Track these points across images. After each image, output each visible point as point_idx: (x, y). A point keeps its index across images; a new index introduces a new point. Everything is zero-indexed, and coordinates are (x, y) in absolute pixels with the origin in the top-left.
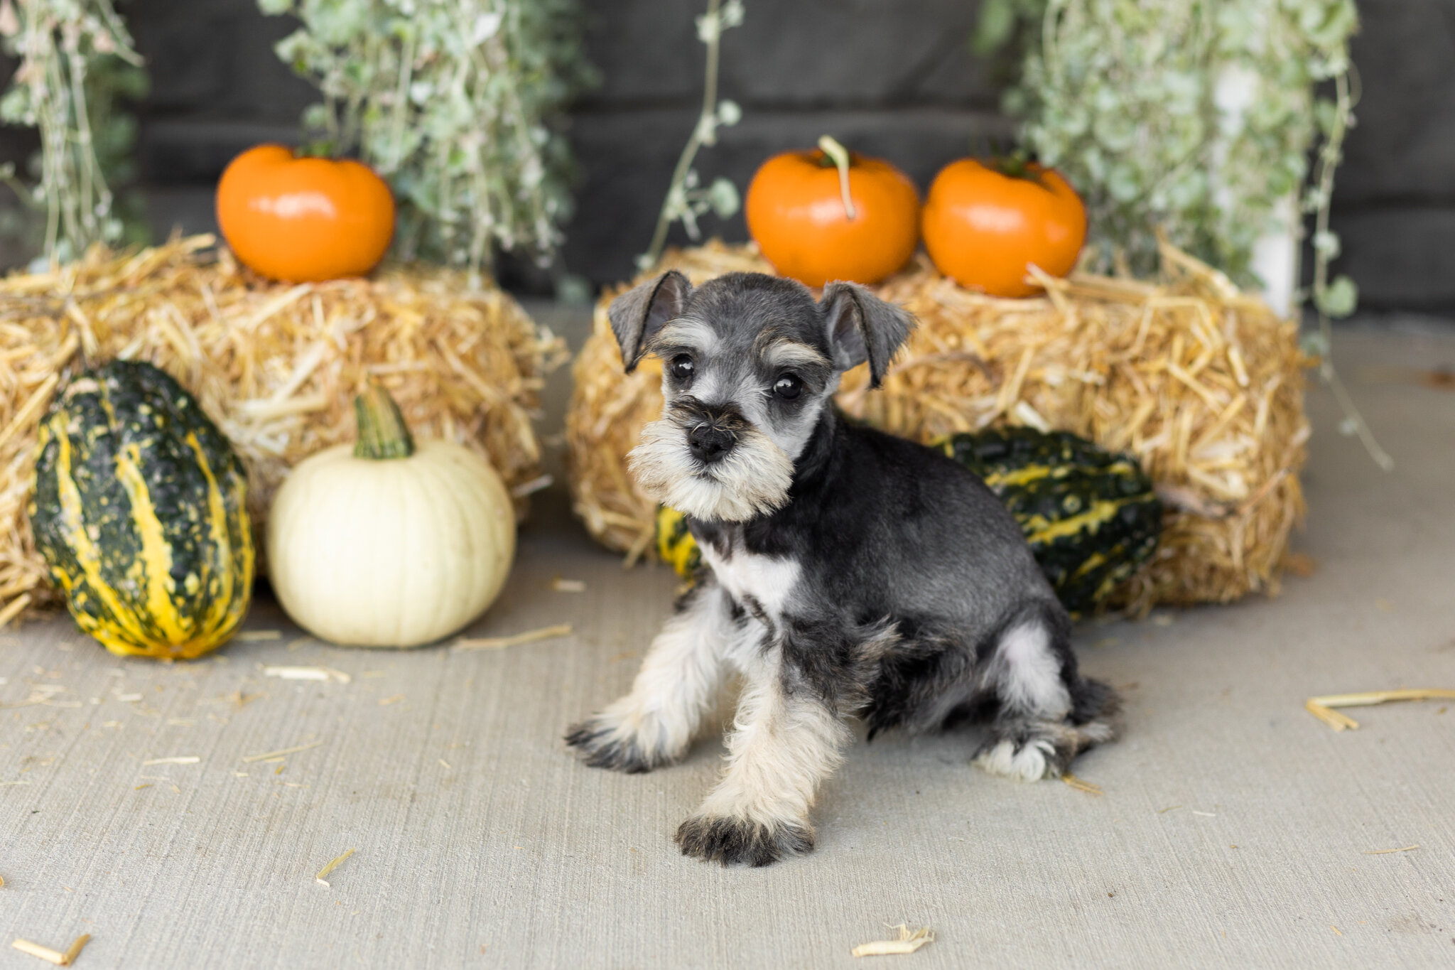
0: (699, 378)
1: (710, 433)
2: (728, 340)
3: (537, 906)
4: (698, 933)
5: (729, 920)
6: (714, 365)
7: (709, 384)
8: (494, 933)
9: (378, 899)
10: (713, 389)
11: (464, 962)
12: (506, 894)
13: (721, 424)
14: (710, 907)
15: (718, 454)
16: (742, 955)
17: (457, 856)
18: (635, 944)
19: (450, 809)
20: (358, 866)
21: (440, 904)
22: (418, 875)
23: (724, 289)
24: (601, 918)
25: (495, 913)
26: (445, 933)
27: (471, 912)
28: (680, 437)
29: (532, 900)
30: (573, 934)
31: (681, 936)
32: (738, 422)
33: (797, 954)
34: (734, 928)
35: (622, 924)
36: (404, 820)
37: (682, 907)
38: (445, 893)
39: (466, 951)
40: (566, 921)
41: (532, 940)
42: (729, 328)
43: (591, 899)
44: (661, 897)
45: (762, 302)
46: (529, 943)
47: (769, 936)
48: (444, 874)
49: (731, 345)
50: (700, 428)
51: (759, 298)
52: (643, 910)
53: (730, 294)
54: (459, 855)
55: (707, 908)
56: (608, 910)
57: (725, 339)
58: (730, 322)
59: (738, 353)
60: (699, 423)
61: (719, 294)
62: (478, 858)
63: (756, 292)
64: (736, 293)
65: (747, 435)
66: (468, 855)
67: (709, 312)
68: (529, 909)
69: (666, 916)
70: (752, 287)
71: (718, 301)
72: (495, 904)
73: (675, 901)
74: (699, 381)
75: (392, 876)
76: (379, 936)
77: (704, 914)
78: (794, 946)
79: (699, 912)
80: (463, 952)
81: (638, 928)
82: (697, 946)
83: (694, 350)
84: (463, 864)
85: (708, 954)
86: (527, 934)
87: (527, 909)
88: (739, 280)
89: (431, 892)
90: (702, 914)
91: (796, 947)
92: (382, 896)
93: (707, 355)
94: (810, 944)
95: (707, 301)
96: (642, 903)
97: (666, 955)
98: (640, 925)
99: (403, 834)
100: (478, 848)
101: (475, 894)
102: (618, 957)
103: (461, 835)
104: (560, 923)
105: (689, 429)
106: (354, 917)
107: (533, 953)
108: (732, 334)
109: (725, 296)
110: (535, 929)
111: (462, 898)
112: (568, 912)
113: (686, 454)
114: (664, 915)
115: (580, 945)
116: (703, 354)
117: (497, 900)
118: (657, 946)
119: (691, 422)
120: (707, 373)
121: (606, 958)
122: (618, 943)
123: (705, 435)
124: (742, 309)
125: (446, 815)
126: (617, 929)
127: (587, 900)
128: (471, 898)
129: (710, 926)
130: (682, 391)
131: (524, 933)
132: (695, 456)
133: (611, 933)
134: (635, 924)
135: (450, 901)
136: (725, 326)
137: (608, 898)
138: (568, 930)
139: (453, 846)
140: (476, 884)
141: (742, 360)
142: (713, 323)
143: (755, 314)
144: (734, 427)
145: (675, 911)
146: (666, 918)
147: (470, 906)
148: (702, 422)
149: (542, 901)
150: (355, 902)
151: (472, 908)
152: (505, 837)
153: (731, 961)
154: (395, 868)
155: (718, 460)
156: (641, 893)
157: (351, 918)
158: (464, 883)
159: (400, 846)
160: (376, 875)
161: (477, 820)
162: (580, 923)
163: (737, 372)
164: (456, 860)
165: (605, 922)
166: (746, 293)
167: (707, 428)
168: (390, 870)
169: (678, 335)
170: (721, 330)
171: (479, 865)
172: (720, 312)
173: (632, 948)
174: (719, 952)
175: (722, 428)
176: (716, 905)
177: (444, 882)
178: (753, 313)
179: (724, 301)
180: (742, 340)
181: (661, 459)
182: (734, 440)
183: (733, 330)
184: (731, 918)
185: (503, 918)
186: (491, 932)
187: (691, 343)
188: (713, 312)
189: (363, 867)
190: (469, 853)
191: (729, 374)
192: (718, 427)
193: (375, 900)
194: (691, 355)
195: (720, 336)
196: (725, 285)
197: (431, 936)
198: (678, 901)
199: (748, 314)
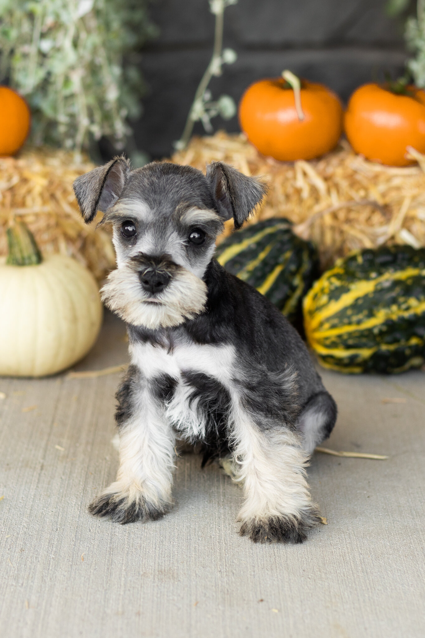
0: (141, 237)
1: (155, 275)
2: (157, 209)
3: (114, 532)
4: (208, 548)
5: (227, 540)
6: (150, 228)
7: (148, 240)
8: (89, 549)
9: (21, 528)
10: (151, 245)
11: (71, 565)
12: (96, 525)
13: (161, 269)
14: (216, 533)
15: (161, 288)
16: (234, 561)
17: (68, 502)
18: (172, 555)
19: (64, 474)
20: (10, 509)
21: (58, 531)
22: (45, 513)
23: (151, 176)
24: (152, 539)
25: (89, 536)
26: (60, 548)
27: (75, 536)
28: (135, 279)
29: (112, 529)
30: (135, 549)
31: (199, 550)
32: (172, 266)
33: (267, 561)
34: (230, 545)
35: (164, 543)
36: (37, 481)
37: (199, 532)
38: (60, 524)
39: (73, 559)
40: (132, 540)
41: (112, 552)
42: (157, 201)
43: (146, 528)
44: (187, 527)
45: (176, 183)
46: (110, 554)
47: (250, 550)
48: (60, 513)
49: (160, 213)
50: (148, 272)
51: (173, 180)
52: (176, 534)
53: (155, 179)
54: (69, 502)
55: (214, 534)
56: (156, 535)
57: (155, 209)
58: (157, 197)
59: (165, 218)
60: (146, 269)
61: (148, 179)
62: (80, 503)
63: (171, 176)
64: (158, 178)
65: (178, 273)
66: (74, 502)
67: (143, 192)
68: (110, 534)
69: (190, 538)
70: (168, 173)
71: (148, 184)
72: (90, 531)
73: (195, 529)
74: (141, 239)
75: (30, 515)
76: (22, 550)
77: (212, 537)
78: (265, 556)
79: (209, 536)
80: (71, 559)
81: (173, 546)
82: (208, 556)
83: (135, 219)
84: (71, 507)
85: (214, 561)
86: (108, 549)
87: (108, 534)
88: (158, 169)
89: (52, 524)
90: (211, 537)
91: (266, 557)
92: (24, 526)
93: (145, 222)
94: (275, 555)
95: (141, 184)
96: (176, 530)
97: (190, 561)
98: (174, 543)
99: (36, 489)
100: (80, 497)
101: (78, 525)
102: (162, 563)
103: (70, 490)
104: (128, 542)
105: (140, 273)
106: (7, 538)
107: (112, 560)
108: (160, 206)
109: (152, 181)
110: (113, 546)
111: (70, 527)
112: (132, 536)
113: (140, 289)
114: (189, 538)
115: (140, 555)
116: (142, 221)
117: (91, 529)
118: (185, 556)
119: (141, 268)
120: (146, 234)
121: (155, 563)
122: (162, 554)
123: (152, 277)
124: (165, 188)
125: (61, 478)
126: (161, 546)
127: (144, 529)
128: (76, 527)
129: (216, 544)
130: (131, 246)
131: (107, 548)
132: (145, 289)
133: (158, 548)
134: (172, 543)
135: (63, 529)
136: (155, 200)
137: (156, 527)
138: (132, 546)
139: (65, 496)
140: (79, 519)
141: (168, 223)
142: (146, 200)
143: (172, 191)
144: (169, 270)
145: (195, 535)
146: (190, 539)
147: (75, 532)
148: (148, 268)
149: (117, 529)
150: (8, 530)
151: (76, 533)
152: (96, 491)
153: (228, 565)
154: (31, 510)
155: (161, 291)
156: (176, 524)
157: (5, 539)
158: (71, 519)
159: (34, 497)
160: (20, 514)
161: (80, 481)
162: (139, 542)
163: (165, 231)
164: (67, 505)
165: (154, 541)
166: (164, 178)
167: (152, 272)
168: (29, 511)
169: (125, 209)
170: (152, 203)
171: (81, 508)
172: (150, 191)
173: (170, 557)
174: (221, 560)
175: (162, 271)
176: (220, 531)
177: (60, 518)
178: (171, 190)
179: (152, 184)
180: (166, 209)
181: (124, 292)
182: (170, 277)
183: (160, 203)
184: (228, 539)
185: (94, 539)
186: (88, 548)
187: (134, 214)
188: (146, 191)
189: (13, 509)
190: (75, 501)
191: (161, 233)
192: (159, 271)
193: (20, 528)
194: (134, 222)
195: (152, 208)
196: (151, 173)
197: (52, 550)
198: (197, 529)
199: (168, 191)
